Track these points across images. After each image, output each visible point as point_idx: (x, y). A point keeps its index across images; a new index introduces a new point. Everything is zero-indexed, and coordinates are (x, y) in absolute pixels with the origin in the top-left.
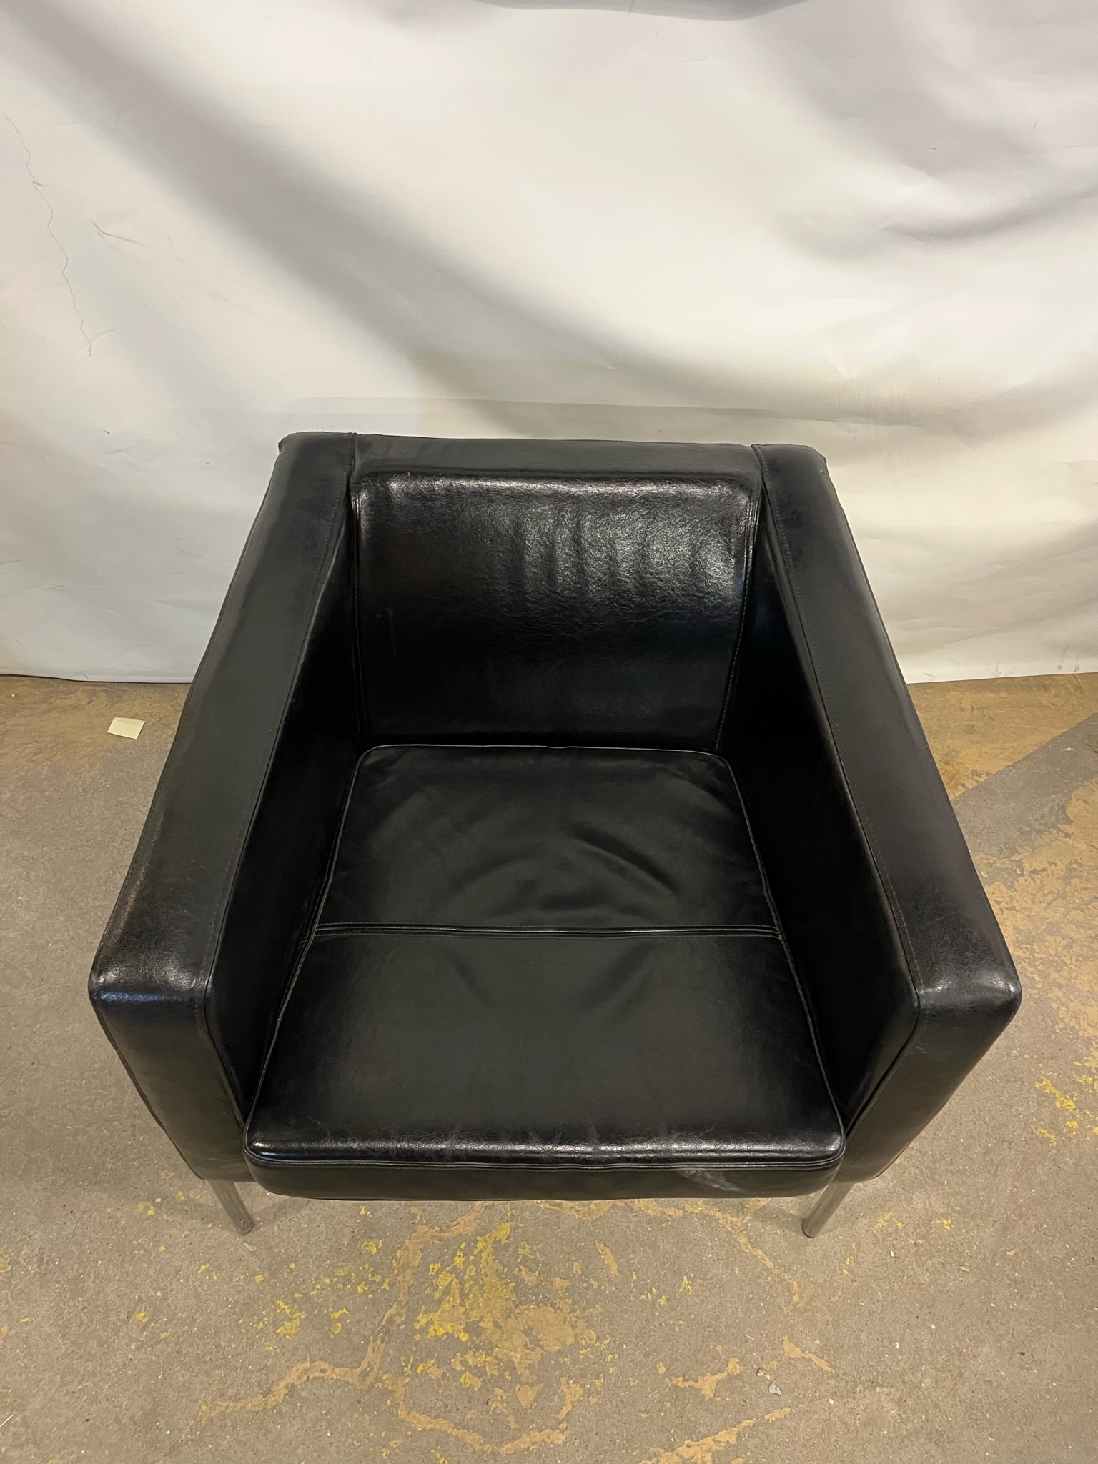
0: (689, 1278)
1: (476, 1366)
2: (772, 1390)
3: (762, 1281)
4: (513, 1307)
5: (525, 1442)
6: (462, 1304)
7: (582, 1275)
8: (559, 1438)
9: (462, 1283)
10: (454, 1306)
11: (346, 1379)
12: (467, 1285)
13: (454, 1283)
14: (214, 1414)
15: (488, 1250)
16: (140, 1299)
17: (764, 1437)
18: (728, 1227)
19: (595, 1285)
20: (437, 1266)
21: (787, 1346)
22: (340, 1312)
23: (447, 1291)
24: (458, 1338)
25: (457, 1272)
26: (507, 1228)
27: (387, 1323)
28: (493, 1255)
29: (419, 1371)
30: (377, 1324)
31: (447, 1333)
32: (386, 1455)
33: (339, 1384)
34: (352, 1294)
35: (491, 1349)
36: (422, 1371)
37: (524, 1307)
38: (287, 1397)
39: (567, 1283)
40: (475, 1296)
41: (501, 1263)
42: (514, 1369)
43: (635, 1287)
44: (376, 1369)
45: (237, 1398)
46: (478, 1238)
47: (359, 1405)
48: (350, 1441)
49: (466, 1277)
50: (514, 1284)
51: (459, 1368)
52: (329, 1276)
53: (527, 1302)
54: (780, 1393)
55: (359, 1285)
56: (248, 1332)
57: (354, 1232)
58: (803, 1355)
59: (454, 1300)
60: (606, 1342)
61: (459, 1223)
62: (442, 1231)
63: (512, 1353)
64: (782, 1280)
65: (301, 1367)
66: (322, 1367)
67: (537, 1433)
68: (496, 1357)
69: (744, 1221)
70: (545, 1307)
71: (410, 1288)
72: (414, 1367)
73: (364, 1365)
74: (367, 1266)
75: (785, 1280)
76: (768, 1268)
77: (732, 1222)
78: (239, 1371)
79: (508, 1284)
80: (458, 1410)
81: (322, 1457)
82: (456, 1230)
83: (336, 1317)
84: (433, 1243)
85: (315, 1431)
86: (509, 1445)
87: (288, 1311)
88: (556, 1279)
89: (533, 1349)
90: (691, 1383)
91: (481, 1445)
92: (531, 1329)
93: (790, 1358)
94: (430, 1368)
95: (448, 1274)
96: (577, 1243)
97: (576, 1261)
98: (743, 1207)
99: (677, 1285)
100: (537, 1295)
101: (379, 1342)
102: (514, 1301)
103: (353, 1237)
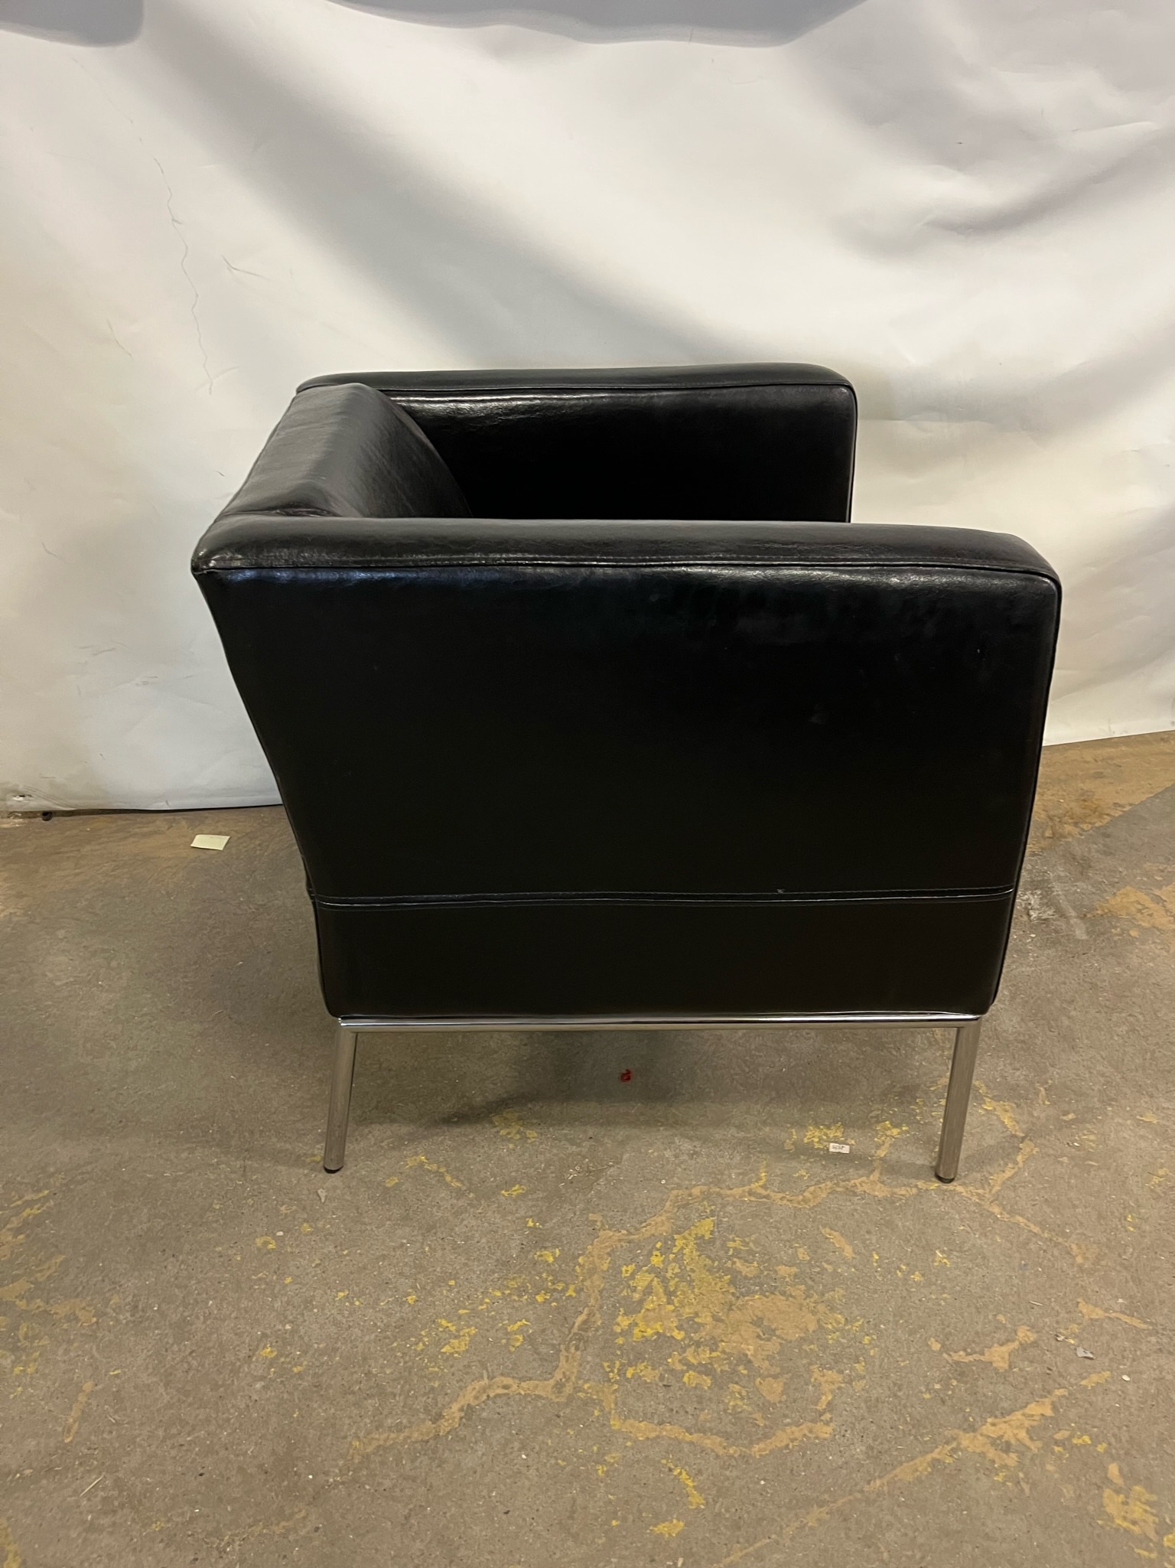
0: (943, 1252)
1: (700, 1364)
2: (1081, 1353)
3: (1032, 1246)
4: (734, 1299)
5: (781, 1439)
6: (669, 1303)
7: (810, 1260)
8: (825, 1431)
9: (665, 1281)
10: (659, 1305)
11: (537, 1393)
12: (672, 1283)
13: (655, 1283)
14: (369, 1450)
15: (690, 1247)
16: (264, 1335)
17: (1087, 1405)
18: (975, 1199)
19: (830, 1268)
20: (631, 1268)
21: (1084, 1308)
22: (519, 1323)
23: (648, 1291)
24: (672, 1337)
25: (658, 1272)
26: (708, 1224)
27: (579, 1331)
28: (697, 1251)
29: (629, 1375)
30: (567, 1333)
31: (657, 1333)
32: (603, 1472)
33: (529, 1399)
34: (531, 1304)
35: (716, 1344)
36: (633, 1375)
37: (746, 1298)
38: (464, 1420)
39: (794, 1270)
40: (684, 1293)
41: (709, 1257)
42: (750, 1362)
43: (878, 1267)
44: (573, 1379)
45: (399, 1428)
46: (676, 1236)
47: (558, 1420)
48: (553, 1461)
49: (669, 1275)
50: (729, 1276)
51: (679, 1367)
52: (499, 1289)
53: (749, 1293)
54: (1091, 1356)
55: (538, 1294)
56: (404, 1354)
57: (523, 1244)
58: (1107, 1315)
59: (659, 1299)
60: (857, 1324)
61: (650, 1224)
62: (630, 1233)
63: (743, 1346)
64: (1057, 1245)
65: (478, 1385)
66: (505, 1383)
67: (794, 1428)
68: (724, 1352)
69: (993, 1192)
70: (773, 1296)
71: (601, 1292)
72: (622, 1372)
73: (558, 1376)
74: (544, 1275)
75: (1059, 1243)
76: (1035, 1233)
77: (978, 1194)
78: (397, 1398)
79: (722, 1277)
80: (687, 1412)
81: (519, 1484)
82: (646, 1232)
83: (515, 1329)
84: (622, 1247)
85: (506, 1455)
86: (762, 1445)
87: (453, 1329)
88: (780, 1267)
89: (769, 1340)
90: (976, 1357)
91: (725, 1448)
92: (761, 1319)
93: (1091, 1319)
94: (641, 1371)
95: (647, 1275)
96: (796, 1231)
97: (800, 1247)
98: (987, 1179)
99: (930, 1260)
100: (761, 1285)
101: (573, 1350)
102: (733, 1294)
103: (524, 1251)
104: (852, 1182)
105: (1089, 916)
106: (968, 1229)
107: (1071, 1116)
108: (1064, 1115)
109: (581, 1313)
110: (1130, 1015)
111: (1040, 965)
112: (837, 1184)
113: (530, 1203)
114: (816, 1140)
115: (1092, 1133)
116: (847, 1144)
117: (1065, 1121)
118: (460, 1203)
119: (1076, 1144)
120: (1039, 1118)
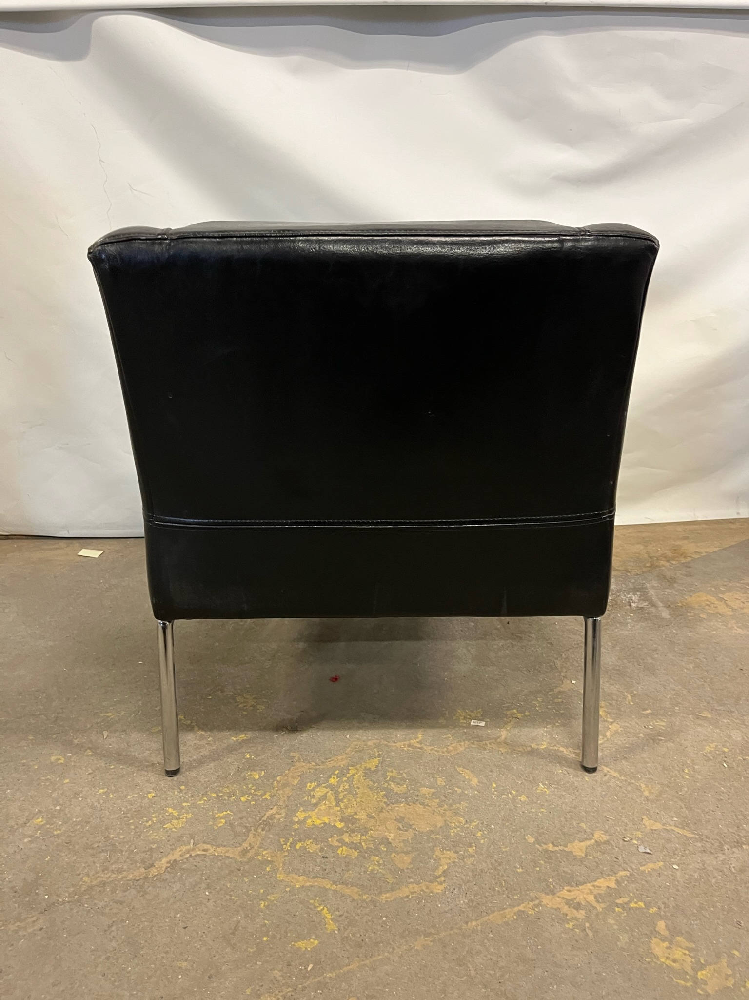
0: (544, 784)
1: (352, 843)
2: (642, 849)
3: (611, 784)
4: (385, 806)
5: (405, 891)
6: (337, 806)
7: (446, 785)
8: (438, 888)
9: (336, 793)
10: (330, 807)
11: (227, 855)
12: (342, 794)
13: (329, 794)
14: (94, 883)
15: (359, 774)
16: (40, 812)
17: (643, 882)
18: (573, 756)
19: (459, 791)
20: (313, 785)
21: (646, 822)
22: (224, 813)
23: (324, 797)
24: (335, 826)
25: (332, 788)
26: (376, 761)
27: (267, 819)
28: (364, 776)
29: (297, 847)
30: (258, 820)
31: (325, 823)
32: (264, 906)
33: (220, 858)
34: (236, 802)
35: (366, 831)
36: (301, 847)
37: (394, 805)
38: (168, 869)
39: (433, 790)
40: (349, 800)
41: (372, 781)
42: (390, 843)
43: (496, 791)
44: (256, 847)
45: (120, 871)
46: (350, 768)
47: (238, 872)
48: (228, 897)
49: (340, 789)
50: (384, 792)
51: (336, 844)
52: (215, 793)
53: (397, 802)
54: (649, 852)
55: (243, 796)
56: (137, 827)
57: (239, 768)
58: (664, 827)
59: (330, 803)
60: (474, 824)
61: (333, 760)
62: (317, 765)
63: (386, 834)
64: (630, 784)
65: (184, 849)
66: (205, 848)
67: (415, 885)
68: (371, 837)
70: (414, 805)
71: (289, 797)
72: (293, 845)
73: (245, 845)
74: (250, 786)
75: (633, 783)
76: (614, 777)
77: (575, 753)
78: (124, 853)
79: (379, 792)
80: (336, 872)
81: (199, 910)
82: (330, 764)
83: (221, 816)
85: (194, 891)
86: (388, 895)
87: (176, 814)
88: (422, 788)
89: (406, 831)
90: (561, 848)
91: (360, 895)
92: (403, 818)
93: (652, 830)
94: (307, 845)
95: (324, 789)
96: (438, 768)
97: (439, 778)
99: (534, 789)
100: (406, 798)
101: (260, 830)
102: (385, 803)
103: (238, 770)
105: (672, 606)
106: (565, 772)
107: (649, 711)
109: (272, 809)
110: (697, 659)
112: (473, 743)
113: (250, 745)
114: (462, 717)
115: (663, 721)
116: (484, 720)
117: (644, 714)
118: (201, 743)
119: (650, 727)
120: (625, 711)
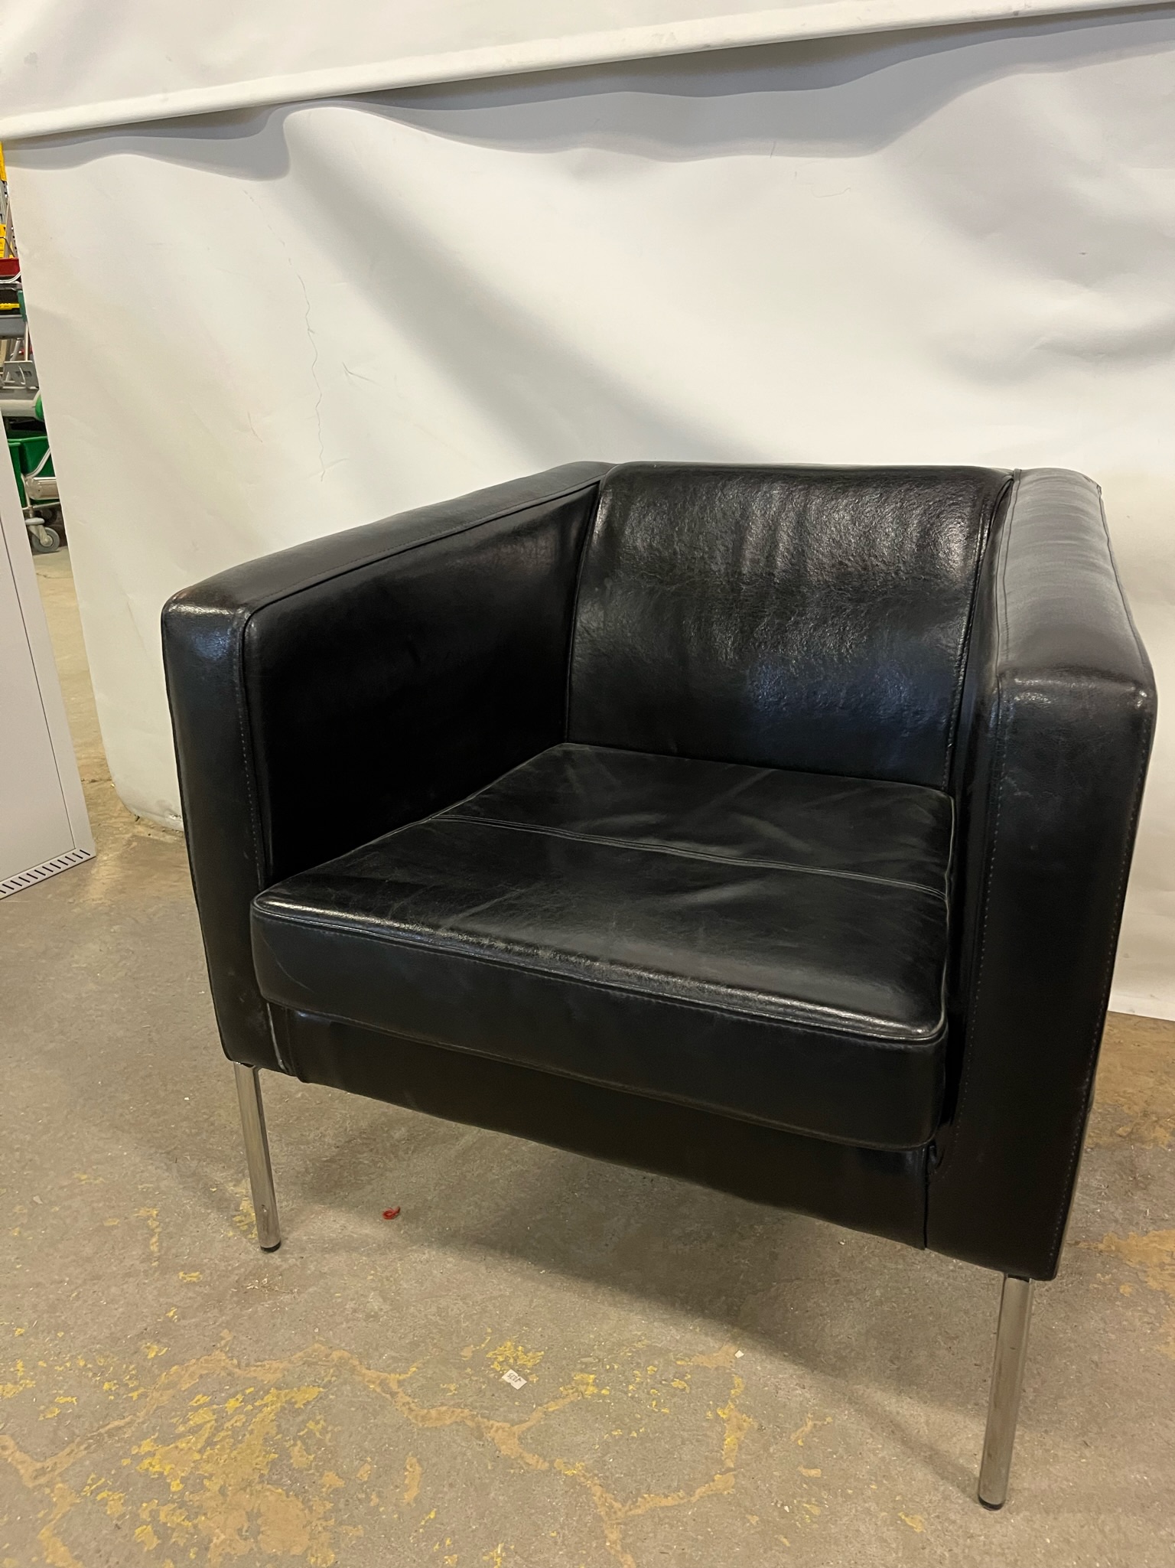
0: (505, 1549)
1: (165, 1524)
4: (257, 1480)
6: (200, 1451)
7: (366, 1483)
9: (217, 1429)
10: (190, 1449)
11: (19, 1467)
12: (222, 1434)
13: (209, 1425)
15: (274, 1407)
18: (602, 1511)
19: (375, 1501)
20: (207, 1399)
22: (69, 1399)
23: (195, 1430)
24: (169, 1485)
25: (221, 1417)
26: (313, 1393)
27: (106, 1433)
28: (276, 1415)
29: (99, 1498)
30: (94, 1429)
31: (161, 1474)
33: (8, 1469)
34: (95, 1386)
35: (197, 1514)
36: (102, 1499)
37: (269, 1486)
39: (341, 1483)
40: (223, 1449)
41: (279, 1426)
42: (207, 1549)
43: (423, 1527)
44: (57, 1472)
46: (273, 1390)
49: (228, 1425)
51: (145, 1516)
52: (86, 1360)
53: (278, 1483)
55: (109, 1381)
57: (146, 1329)
59: (196, 1443)
61: (263, 1366)
62: (239, 1366)
63: (217, 1531)
68: (195, 1526)
69: (630, 1513)
70: (294, 1499)
71: (158, 1408)
72: (97, 1491)
73: (49, 1463)
74: (132, 1367)
77: (611, 1507)
79: (269, 1453)
82: (253, 1371)
83: (61, 1402)
84: (218, 1375)
87: (20, 1374)
88: (330, 1473)
89: (245, 1539)
92: (259, 1514)
94: (113, 1500)
95: (211, 1414)
96: (385, 1444)
97: (369, 1463)
98: (639, 1494)
99: (484, 1550)
100: (295, 1481)
101: (82, 1447)
102: (262, 1475)
103: (141, 1336)
104: (491, 1422)
105: (1082, 1245)
106: (559, 1541)
107: (814, 1473)
108: (805, 1467)
109: (124, 1418)
111: (955, 1279)
112: (473, 1417)
113: (190, 1294)
114: (501, 1359)
115: (820, 1503)
116: (527, 1379)
117: (801, 1475)
118: (139, 1267)
119: (786, 1508)
120: (771, 1456)
